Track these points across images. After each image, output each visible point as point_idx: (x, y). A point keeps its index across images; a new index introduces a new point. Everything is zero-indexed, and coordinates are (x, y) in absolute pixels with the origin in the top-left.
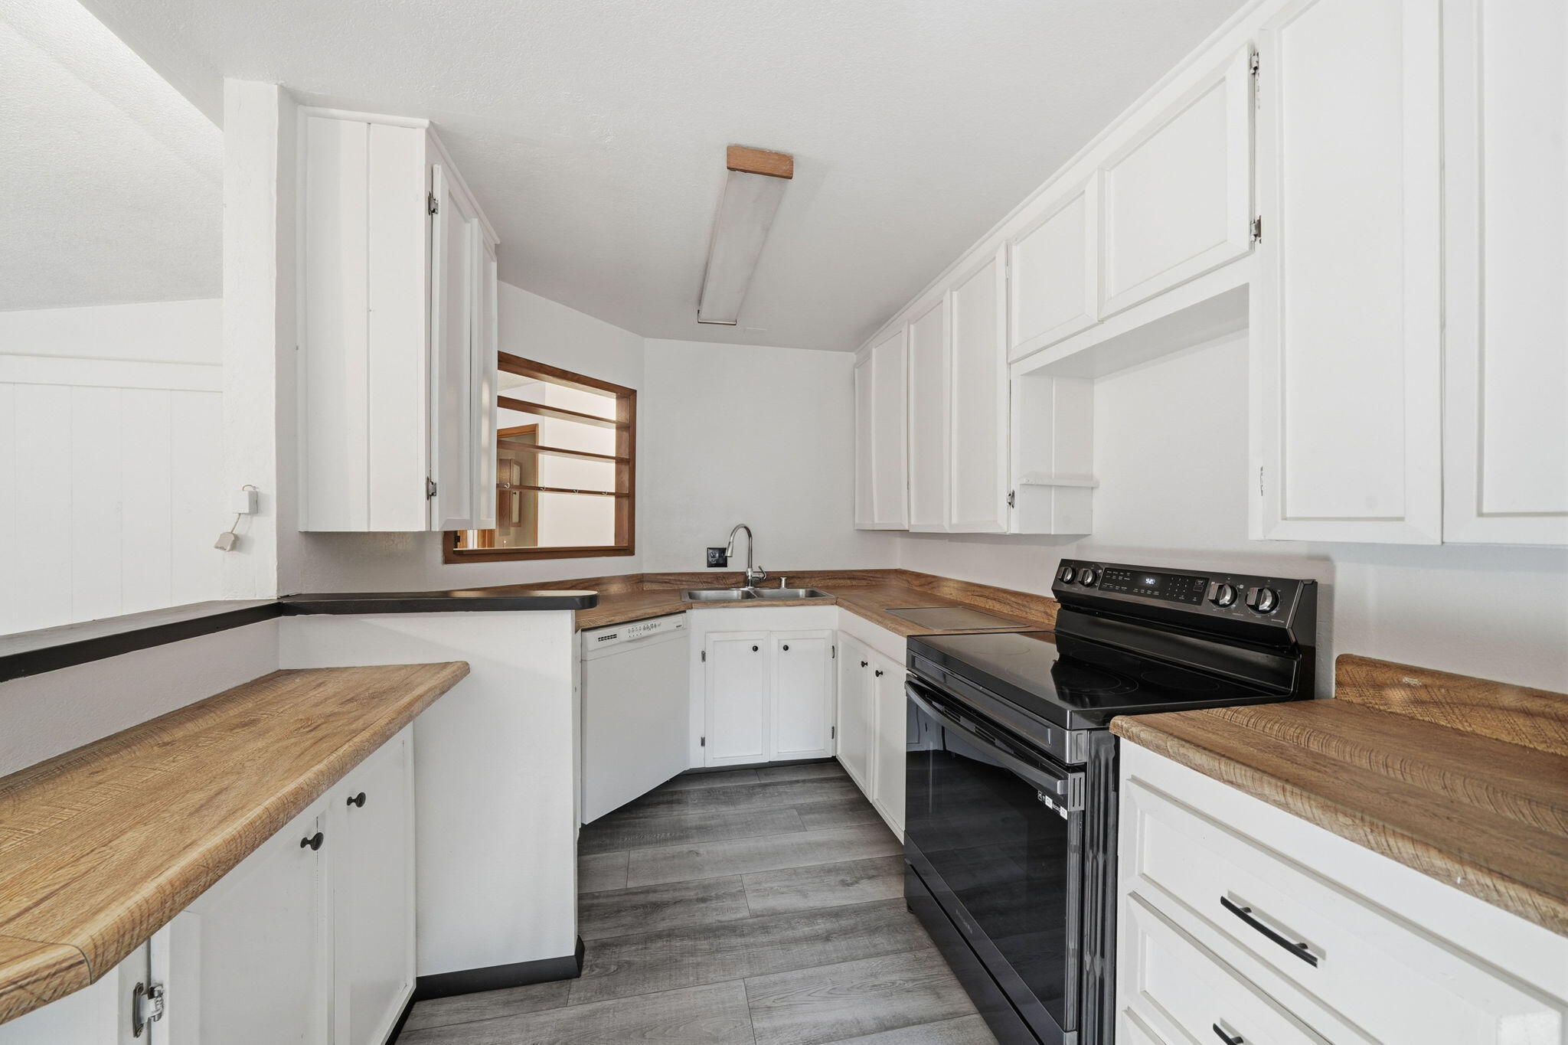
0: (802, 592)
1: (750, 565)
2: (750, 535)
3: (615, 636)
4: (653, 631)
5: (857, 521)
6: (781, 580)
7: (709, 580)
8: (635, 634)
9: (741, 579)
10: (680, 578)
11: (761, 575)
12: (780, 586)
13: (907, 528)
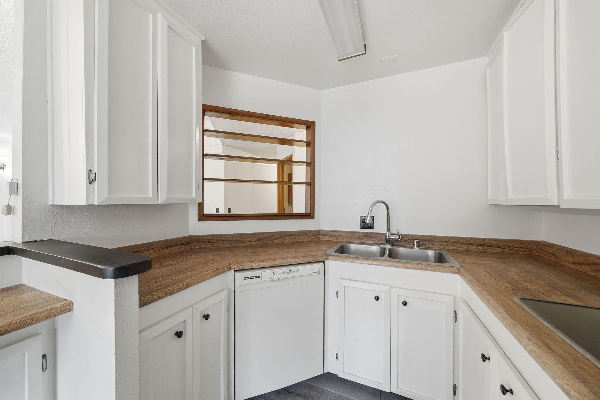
0: (431, 253)
1: (388, 230)
2: (388, 208)
3: (259, 277)
4: (291, 275)
5: (489, 197)
6: (414, 242)
7: (361, 237)
8: (275, 276)
9: (383, 237)
10: (341, 234)
11: (397, 237)
12: (413, 246)
13: (556, 203)
